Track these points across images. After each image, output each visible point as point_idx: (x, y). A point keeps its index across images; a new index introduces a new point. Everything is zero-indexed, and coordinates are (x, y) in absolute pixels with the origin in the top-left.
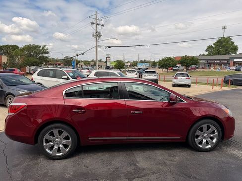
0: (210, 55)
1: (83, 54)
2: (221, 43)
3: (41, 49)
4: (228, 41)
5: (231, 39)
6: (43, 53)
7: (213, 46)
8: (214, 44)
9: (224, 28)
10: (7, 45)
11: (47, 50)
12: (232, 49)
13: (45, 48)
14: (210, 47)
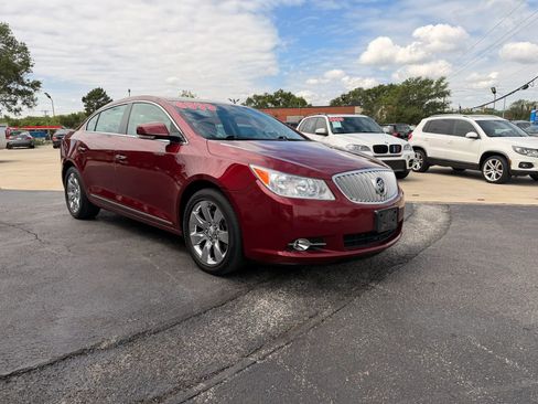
1: (526, 87)
3: (433, 86)
6: (438, 95)
10: (380, 86)
11: (444, 87)
13: (442, 84)
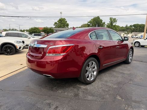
0: (56, 28)
2: (61, 21)
4: (64, 21)
5: (65, 20)
7: (58, 23)
8: (58, 22)
9: (61, 13)
12: (66, 25)
14: (56, 23)
